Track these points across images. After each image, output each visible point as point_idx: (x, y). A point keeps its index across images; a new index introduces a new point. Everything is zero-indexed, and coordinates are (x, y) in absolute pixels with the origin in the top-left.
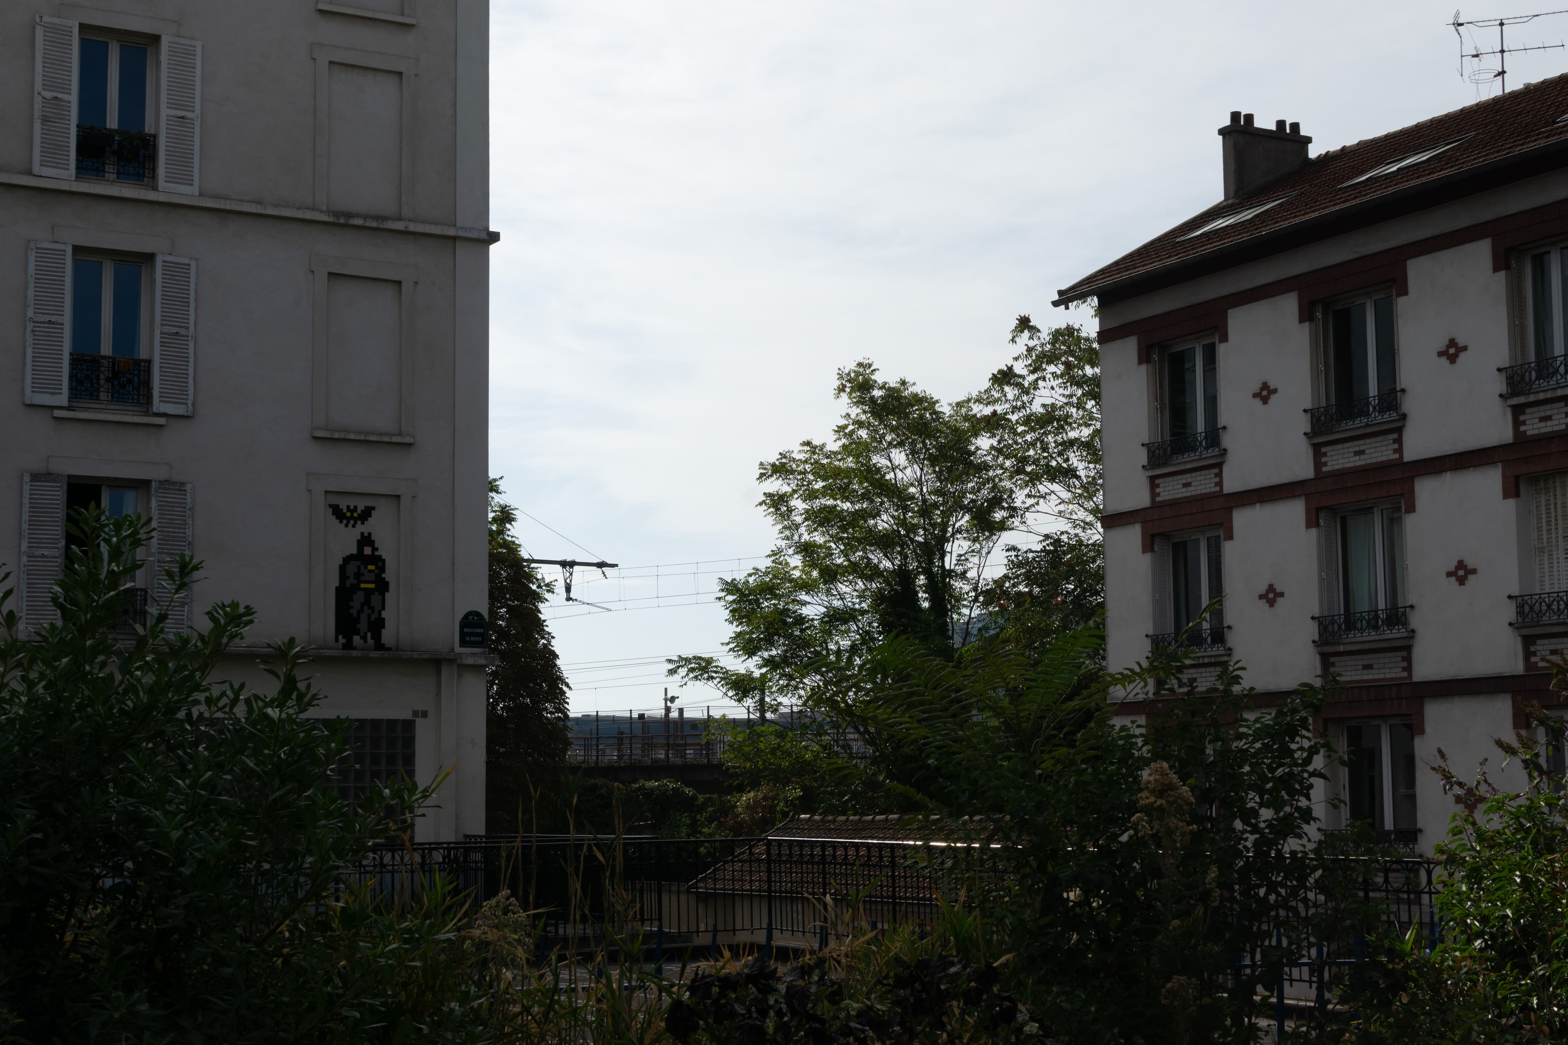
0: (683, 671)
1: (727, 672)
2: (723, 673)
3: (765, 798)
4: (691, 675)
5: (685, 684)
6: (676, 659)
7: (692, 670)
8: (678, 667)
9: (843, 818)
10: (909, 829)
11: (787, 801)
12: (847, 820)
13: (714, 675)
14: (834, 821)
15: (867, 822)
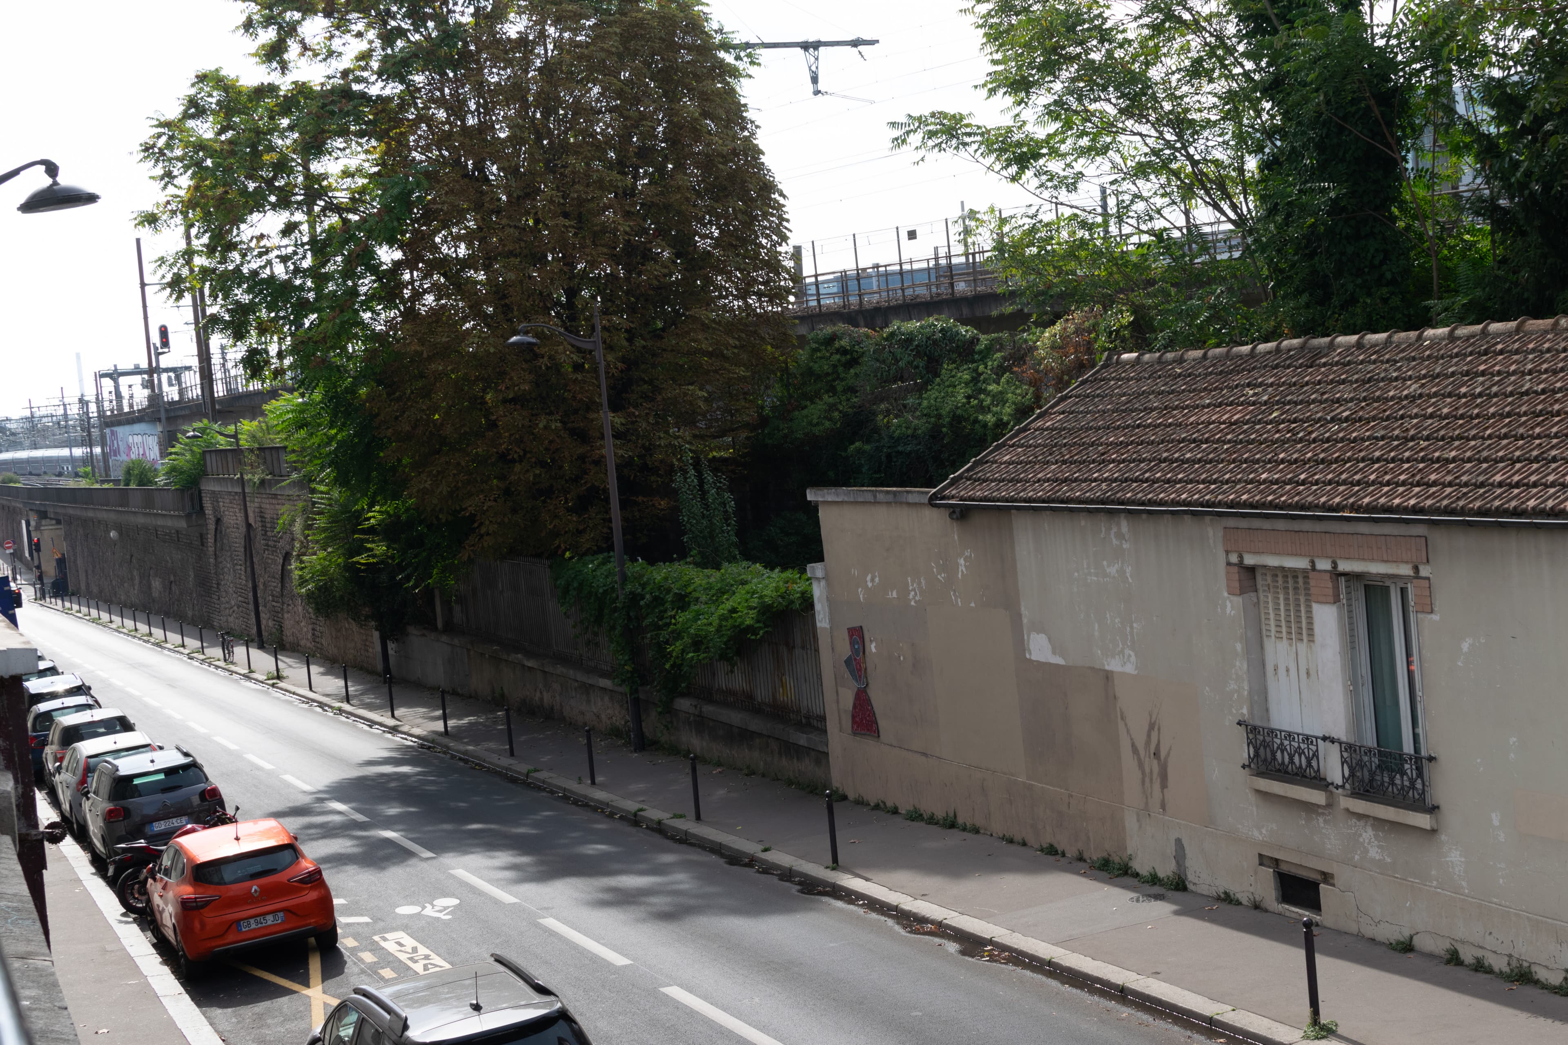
0: (915, 139)
1: (988, 132)
2: (982, 134)
3: (1078, 331)
4: (930, 143)
5: (922, 160)
6: (904, 120)
7: (931, 134)
8: (908, 133)
9: (1198, 353)
10: (1324, 365)
11: (1111, 333)
12: (1205, 357)
13: (967, 139)
14: (1180, 361)
15: (1240, 356)
